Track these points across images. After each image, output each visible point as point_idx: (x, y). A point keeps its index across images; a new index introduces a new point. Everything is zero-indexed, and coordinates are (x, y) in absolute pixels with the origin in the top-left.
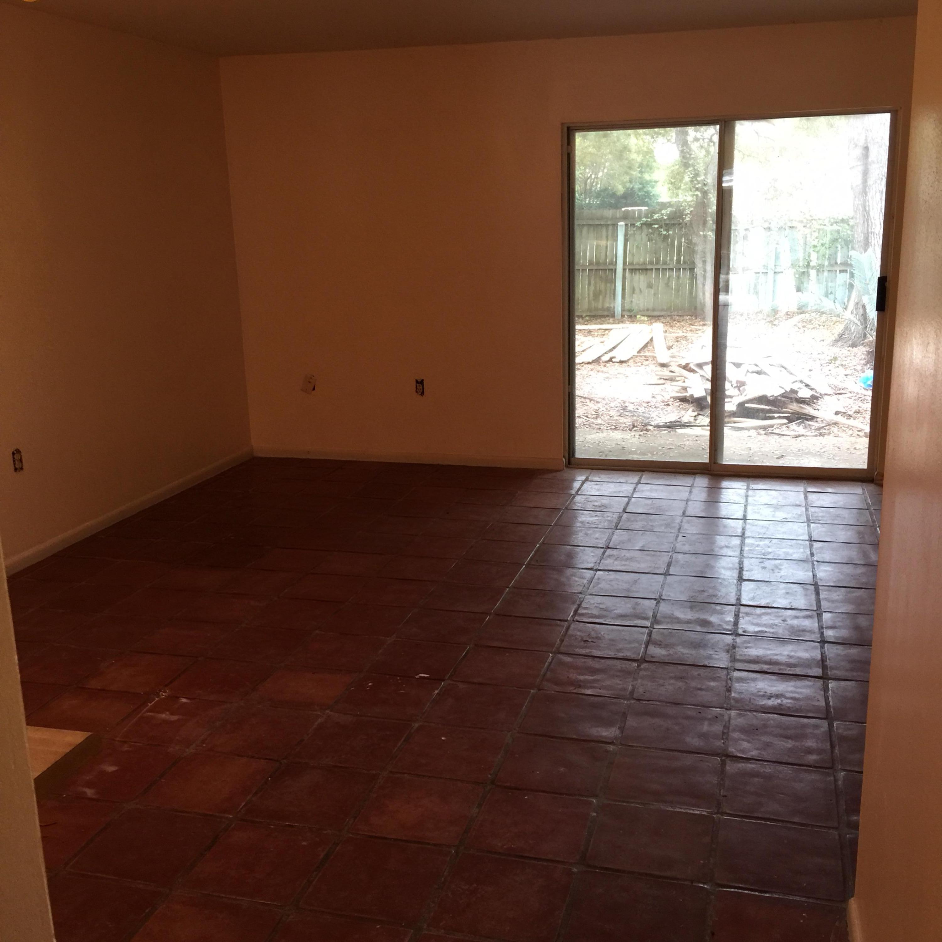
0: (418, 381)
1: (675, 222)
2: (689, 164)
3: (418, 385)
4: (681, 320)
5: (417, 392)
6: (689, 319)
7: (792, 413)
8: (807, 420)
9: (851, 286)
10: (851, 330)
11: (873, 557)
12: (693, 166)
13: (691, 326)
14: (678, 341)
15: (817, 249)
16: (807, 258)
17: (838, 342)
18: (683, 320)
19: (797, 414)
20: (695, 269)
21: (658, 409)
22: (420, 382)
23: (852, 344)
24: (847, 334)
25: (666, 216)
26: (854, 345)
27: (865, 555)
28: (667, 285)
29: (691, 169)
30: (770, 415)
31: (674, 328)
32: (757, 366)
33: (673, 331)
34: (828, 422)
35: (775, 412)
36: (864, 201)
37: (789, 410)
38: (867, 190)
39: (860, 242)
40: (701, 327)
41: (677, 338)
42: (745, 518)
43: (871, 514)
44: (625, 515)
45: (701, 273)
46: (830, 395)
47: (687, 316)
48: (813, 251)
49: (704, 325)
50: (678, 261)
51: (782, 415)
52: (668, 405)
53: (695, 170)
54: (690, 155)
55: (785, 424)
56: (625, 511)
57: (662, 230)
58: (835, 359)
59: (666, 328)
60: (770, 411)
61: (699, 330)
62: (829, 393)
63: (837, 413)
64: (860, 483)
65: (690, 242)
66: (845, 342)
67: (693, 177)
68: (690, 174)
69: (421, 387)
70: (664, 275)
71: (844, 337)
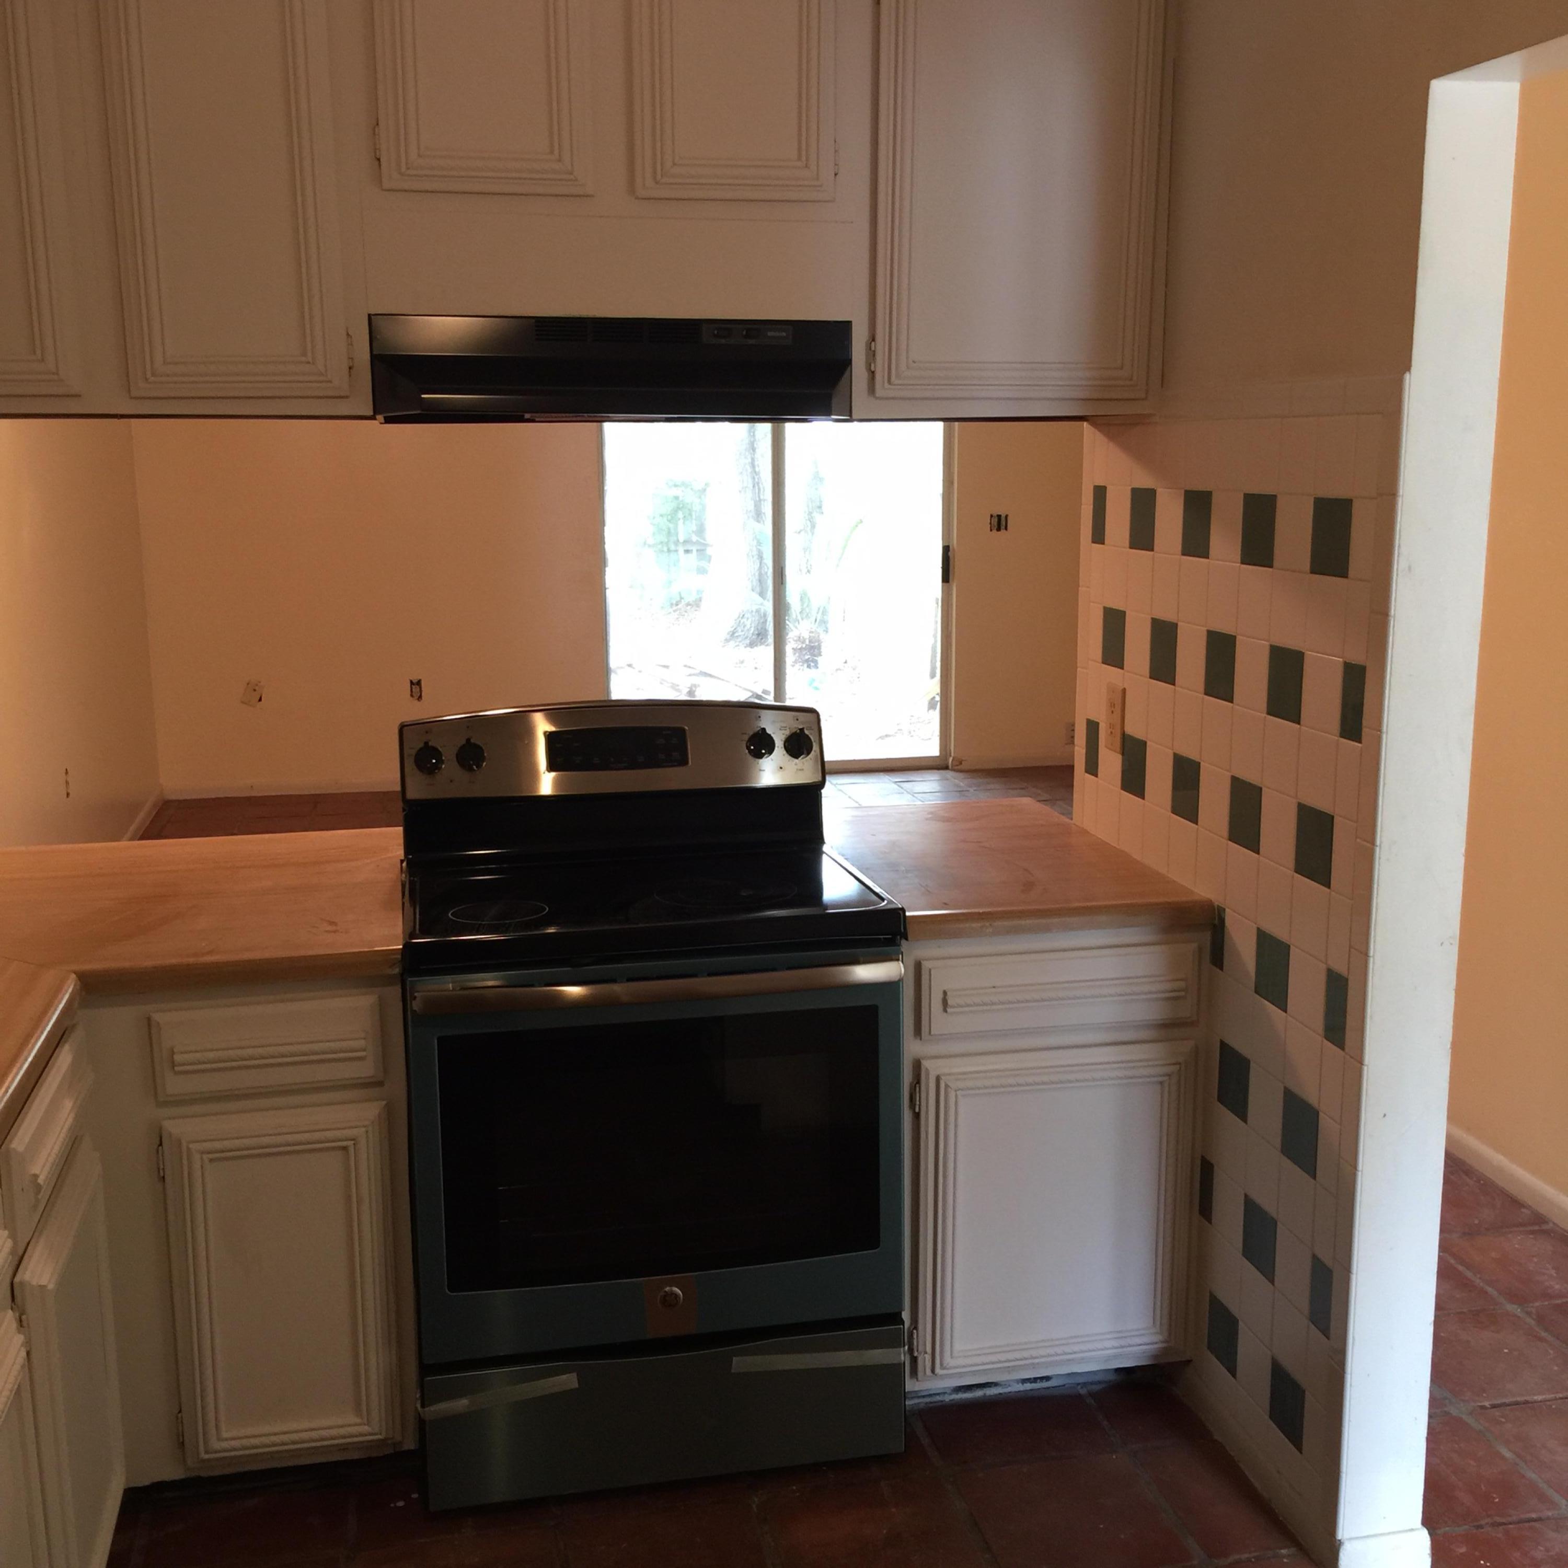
0: (414, 681)
3: (414, 687)
5: (412, 696)
10: (744, 627)
17: (729, 642)
22: (416, 684)
23: (750, 643)
24: (740, 630)
26: (752, 645)
36: (753, 459)
38: (755, 445)
66: (740, 642)
69: (418, 690)
71: (736, 634)
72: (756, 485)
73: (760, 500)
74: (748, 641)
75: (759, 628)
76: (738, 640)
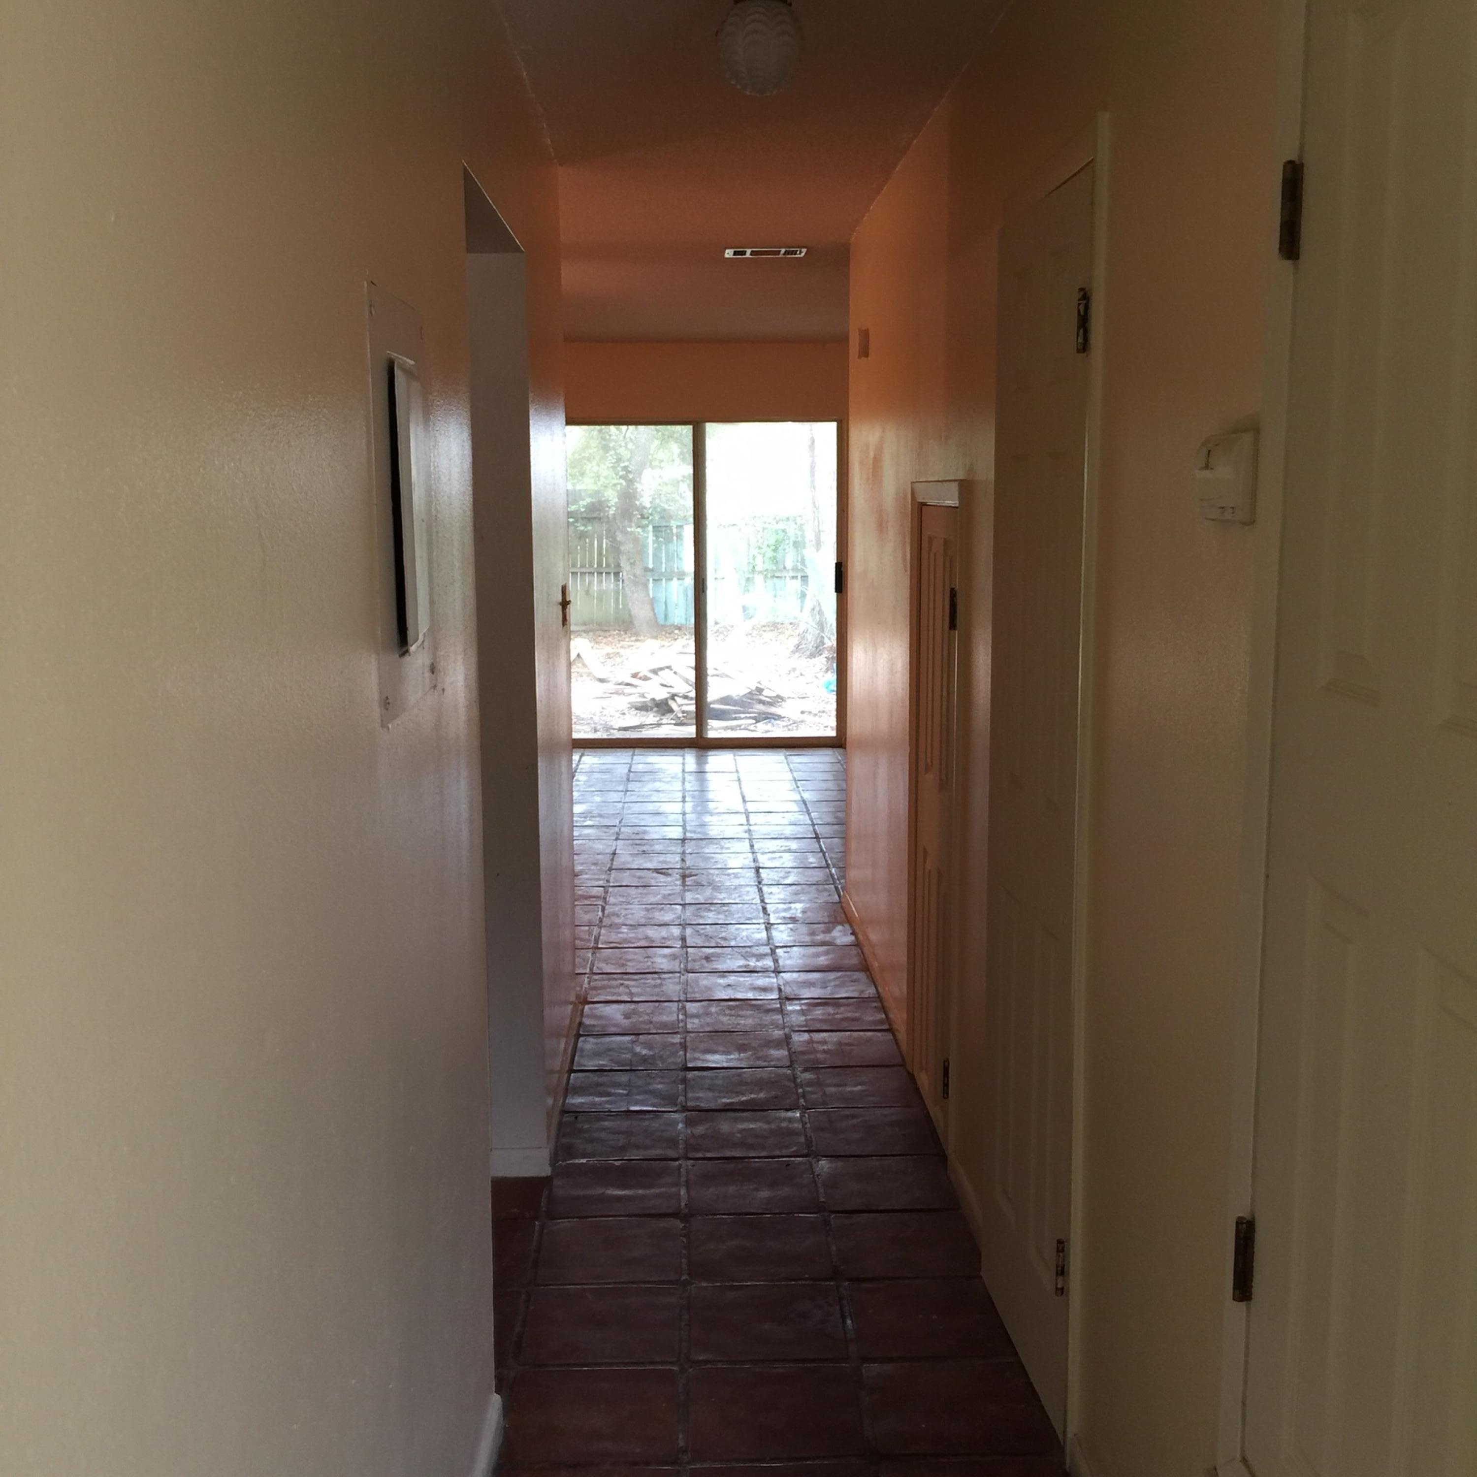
1: (595, 515)
2: (609, 447)
4: (608, 636)
6: (617, 634)
7: (759, 713)
8: (775, 719)
9: (803, 595)
10: (807, 640)
11: (844, 786)
12: (614, 449)
13: (621, 642)
14: (610, 658)
15: (762, 551)
16: (752, 561)
17: (794, 653)
18: (610, 636)
19: (764, 714)
20: (621, 574)
21: (614, 718)
23: (810, 654)
24: (803, 644)
25: (583, 508)
26: (812, 656)
27: (838, 785)
28: (587, 592)
29: (612, 452)
30: (737, 715)
31: (601, 645)
32: (716, 669)
33: (600, 647)
34: (793, 721)
35: (740, 712)
37: (756, 711)
39: (812, 541)
40: (633, 643)
41: (607, 654)
42: (737, 771)
43: (842, 765)
44: (632, 774)
45: (630, 578)
46: (793, 698)
47: (615, 631)
48: (759, 553)
49: (637, 640)
50: (600, 564)
51: (748, 715)
52: (624, 714)
53: (616, 454)
54: (610, 436)
55: (753, 724)
56: (630, 771)
57: (579, 525)
58: (794, 669)
59: (592, 644)
60: (736, 712)
61: (632, 646)
62: (792, 697)
63: (803, 712)
64: (831, 749)
65: (613, 539)
66: (803, 653)
67: (615, 462)
68: (612, 459)
70: (583, 580)
71: (800, 647)
72: (816, 518)
73: (819, 531)
74: (808, 653)
75: (818, 641)
76: (801, 652)
